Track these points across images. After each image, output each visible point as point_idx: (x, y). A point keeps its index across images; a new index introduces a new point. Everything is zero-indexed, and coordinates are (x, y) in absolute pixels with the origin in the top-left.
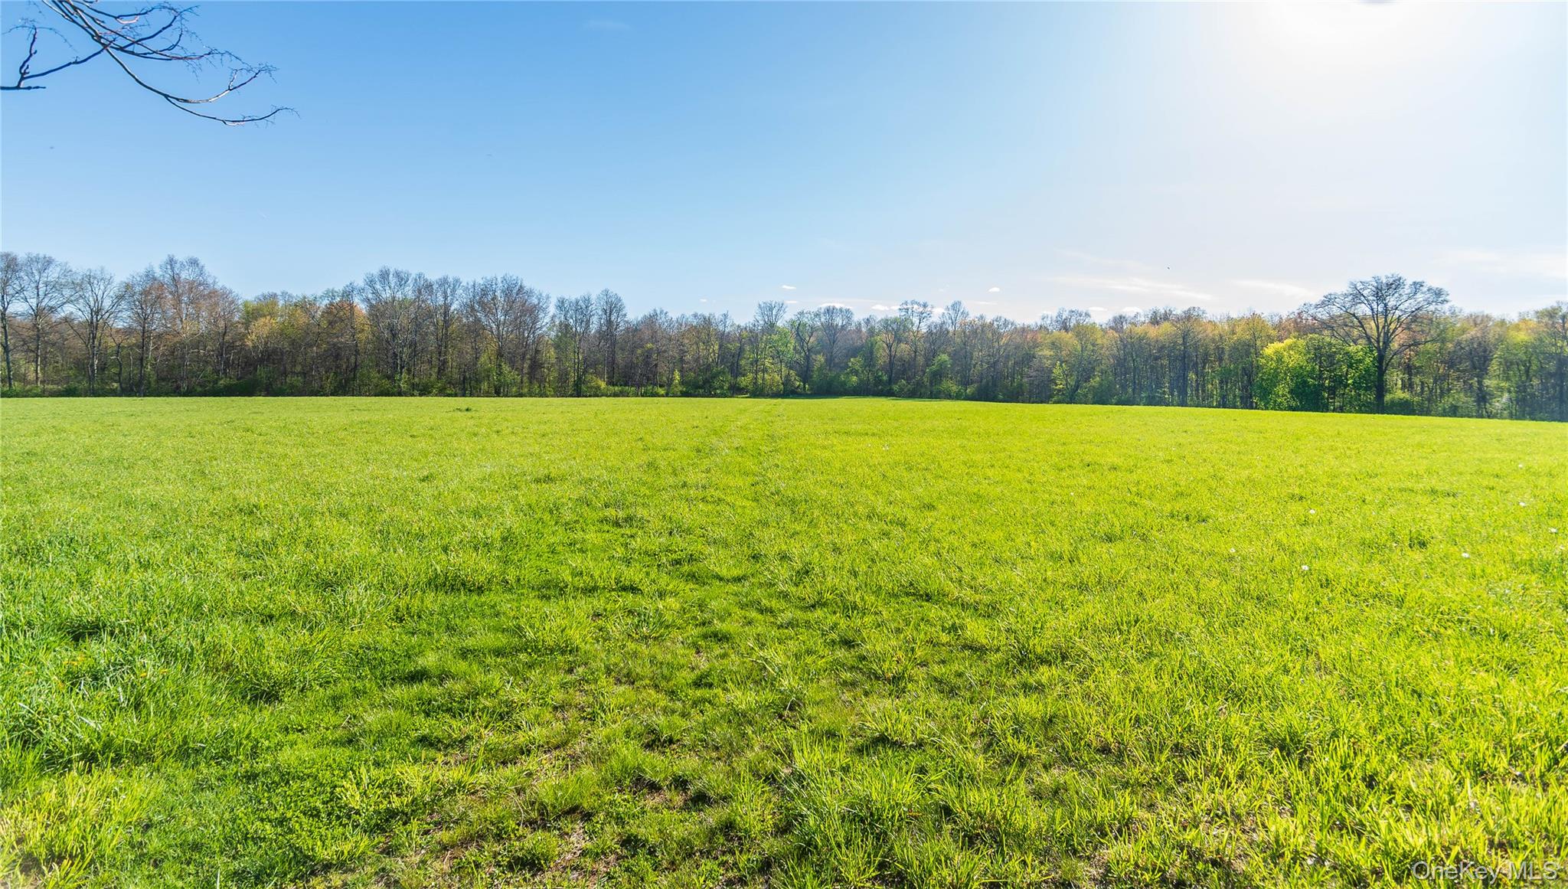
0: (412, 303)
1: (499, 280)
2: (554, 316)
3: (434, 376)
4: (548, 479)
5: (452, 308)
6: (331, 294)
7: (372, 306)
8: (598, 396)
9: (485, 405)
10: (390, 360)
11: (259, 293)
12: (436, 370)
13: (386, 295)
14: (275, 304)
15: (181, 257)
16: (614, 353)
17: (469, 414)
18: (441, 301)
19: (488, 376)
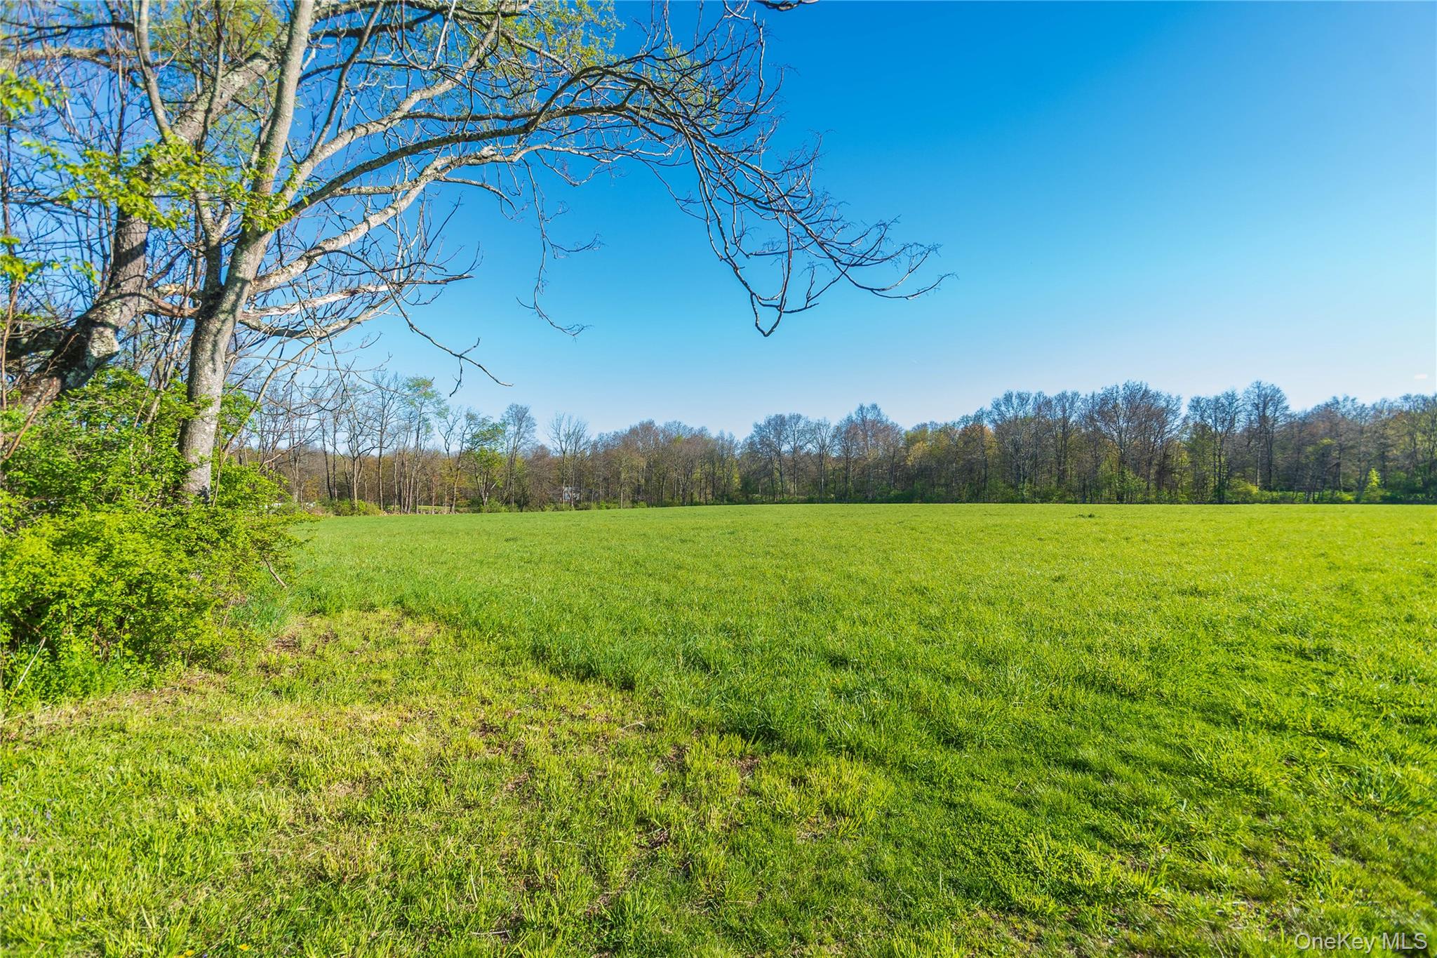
0: (1032, 420)
1: (1121, 388)
2: (1185, 420)
3: (1054, 484)
4: (1195, 592)
5: (1071, 420)
6: (965, 419)
7: (998, 426)
8: (1248, 503)
9: (1110, 514)
10: (1014, 471)
11: (914, 425)
12: (1056, 478)
13: (1010, 414)
14: (926, 431)
15: (867, 405)
16: (1270, 452)
17: (1092, 520)
18: (1059, 414)
19: (1110, 484)
